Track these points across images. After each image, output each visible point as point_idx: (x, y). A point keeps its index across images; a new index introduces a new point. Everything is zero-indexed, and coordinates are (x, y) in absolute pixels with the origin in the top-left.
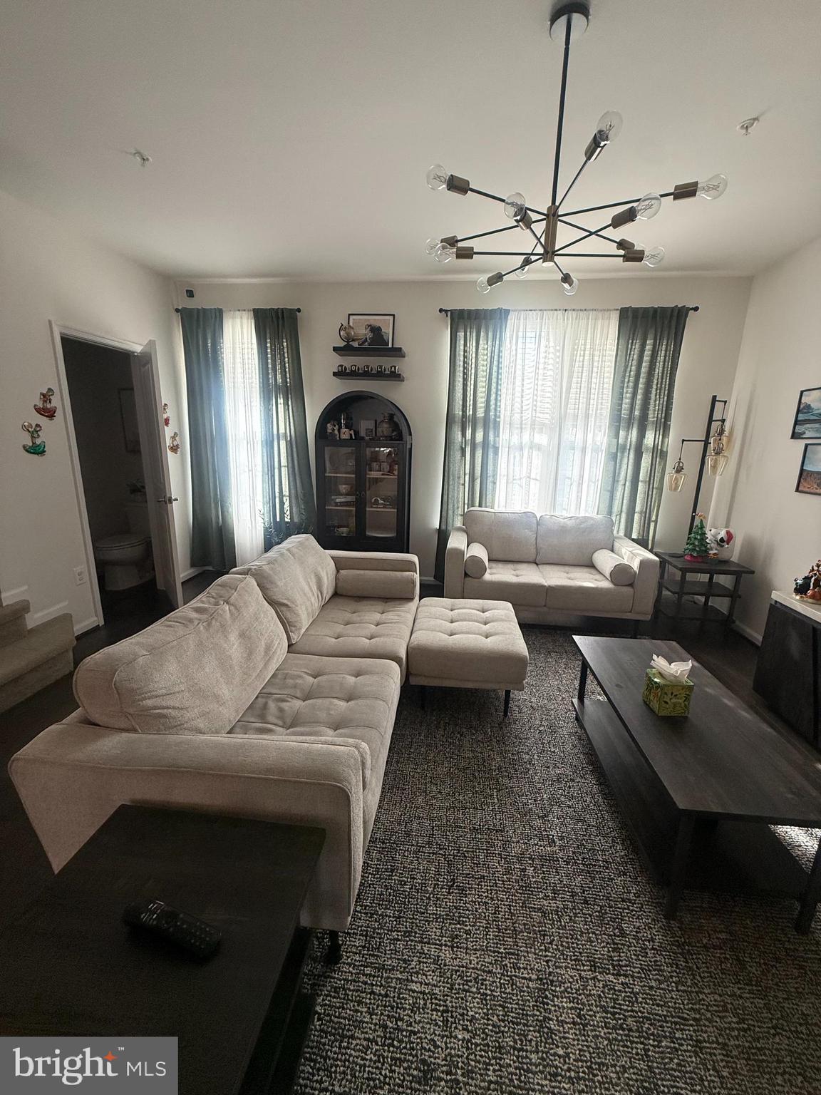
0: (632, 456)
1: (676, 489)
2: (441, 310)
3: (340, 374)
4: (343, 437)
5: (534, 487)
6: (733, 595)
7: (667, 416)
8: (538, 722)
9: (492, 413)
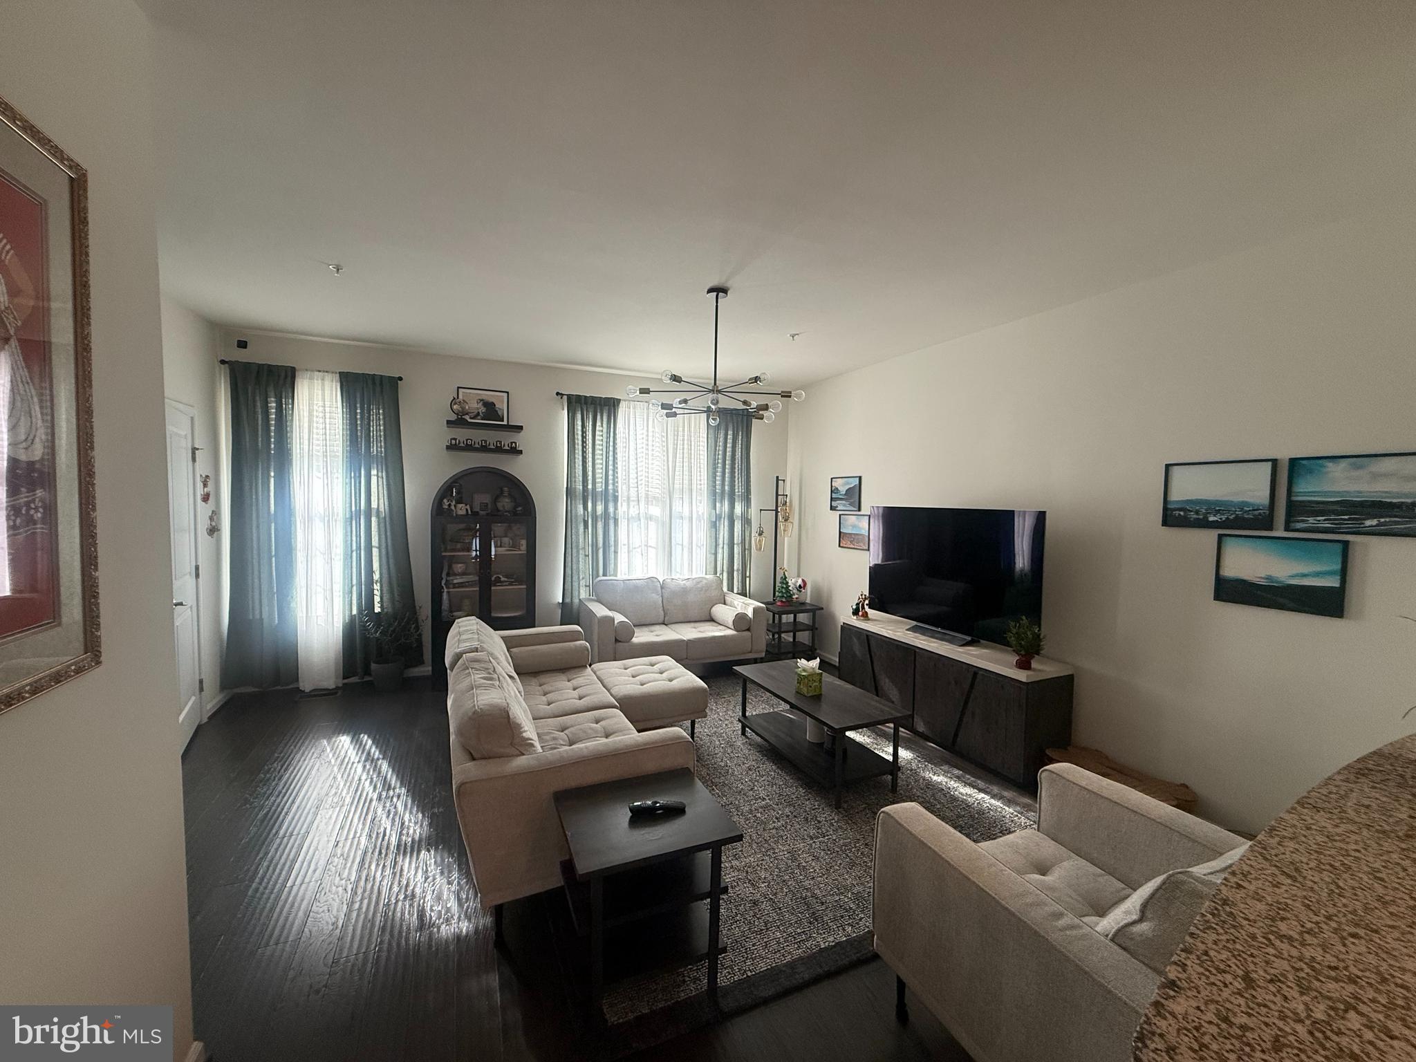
0: (726, 523)
1: (760, 549)
2: (558, 394)
3: (453, 447)
4: (460, 513)
5: (652, 552)
6: (812, 628)
7: (748, 491)
8: (718, 743)
9: (610, 487)
